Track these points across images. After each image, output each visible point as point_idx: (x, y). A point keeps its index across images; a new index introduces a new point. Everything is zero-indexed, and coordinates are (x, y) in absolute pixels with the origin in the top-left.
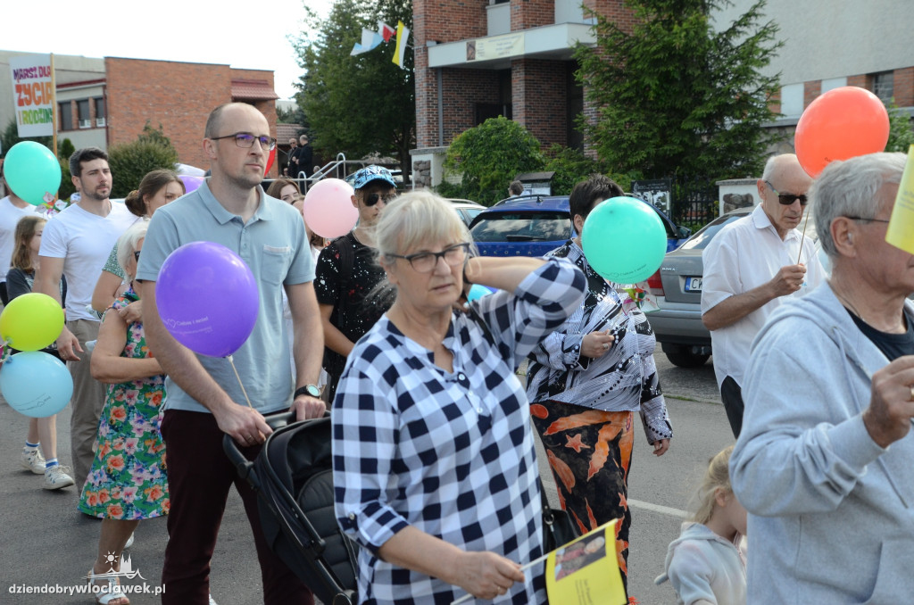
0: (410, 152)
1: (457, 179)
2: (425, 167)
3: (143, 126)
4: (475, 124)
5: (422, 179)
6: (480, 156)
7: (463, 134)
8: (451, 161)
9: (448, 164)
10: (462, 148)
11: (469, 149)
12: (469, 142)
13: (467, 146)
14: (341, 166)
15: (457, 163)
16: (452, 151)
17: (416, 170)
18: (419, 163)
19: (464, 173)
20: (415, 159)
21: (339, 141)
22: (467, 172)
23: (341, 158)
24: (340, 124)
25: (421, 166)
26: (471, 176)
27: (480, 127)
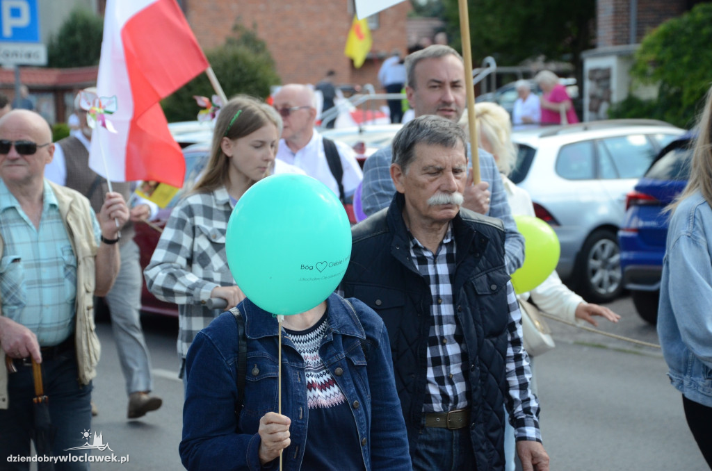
0: (584, 55)
1: (649, 92)
2: (603, 77)
3: (231, 23)
4: (679, 12)
5: (600, 92)
6: (686, 59)
7: (662, 28)
8: (641, 67)
9: (637, 71)
10: (658, 48)
11: (669, 50)
12: (668, 40)
13: (665, 45)
14: (489, 77)
15: (650, 70)
16: (644, 52)
17: (591, 79)
18: (594, 71)
19: (659, 83)
20: (590, 64)
21: (488, 43)
22: (664, 82)
23: (488, 65)
24: (490, 18)
25: (598, 75)
26: (671, 87)
27: (686, 17)
